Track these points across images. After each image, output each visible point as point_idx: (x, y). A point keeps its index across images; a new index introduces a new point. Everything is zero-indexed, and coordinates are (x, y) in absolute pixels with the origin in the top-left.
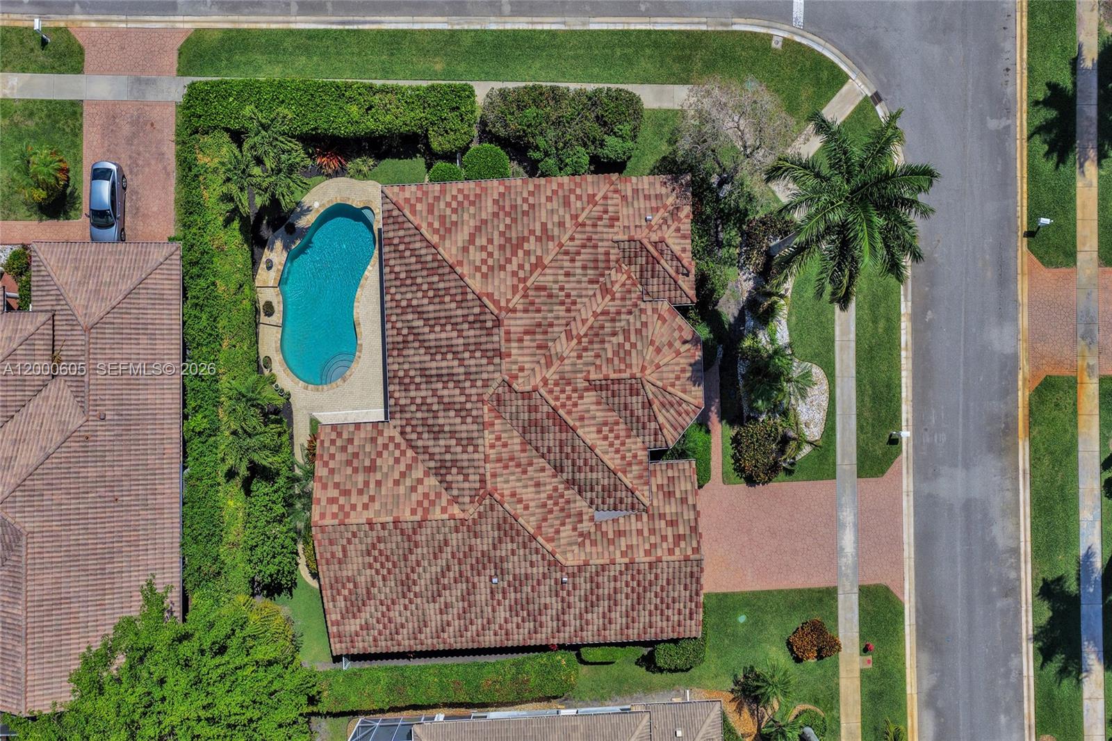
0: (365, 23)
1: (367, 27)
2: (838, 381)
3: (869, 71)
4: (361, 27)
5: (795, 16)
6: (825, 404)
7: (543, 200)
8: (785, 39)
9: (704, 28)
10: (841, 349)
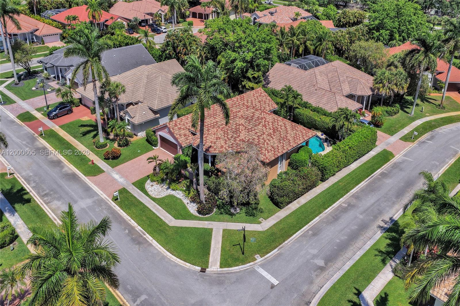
0: (368, 180)
1: (367, 179)
2: (149, 199)
3: (214, 275)
4: (368, 179)
5: (260, 268)
6: (150, 193)
7: (279, 145)
8: (256, 260)
9: (286, 242)
10: (155, 206)
